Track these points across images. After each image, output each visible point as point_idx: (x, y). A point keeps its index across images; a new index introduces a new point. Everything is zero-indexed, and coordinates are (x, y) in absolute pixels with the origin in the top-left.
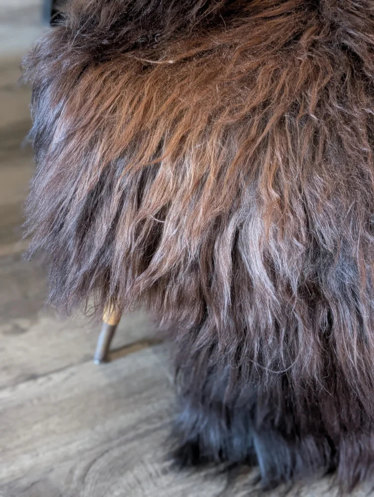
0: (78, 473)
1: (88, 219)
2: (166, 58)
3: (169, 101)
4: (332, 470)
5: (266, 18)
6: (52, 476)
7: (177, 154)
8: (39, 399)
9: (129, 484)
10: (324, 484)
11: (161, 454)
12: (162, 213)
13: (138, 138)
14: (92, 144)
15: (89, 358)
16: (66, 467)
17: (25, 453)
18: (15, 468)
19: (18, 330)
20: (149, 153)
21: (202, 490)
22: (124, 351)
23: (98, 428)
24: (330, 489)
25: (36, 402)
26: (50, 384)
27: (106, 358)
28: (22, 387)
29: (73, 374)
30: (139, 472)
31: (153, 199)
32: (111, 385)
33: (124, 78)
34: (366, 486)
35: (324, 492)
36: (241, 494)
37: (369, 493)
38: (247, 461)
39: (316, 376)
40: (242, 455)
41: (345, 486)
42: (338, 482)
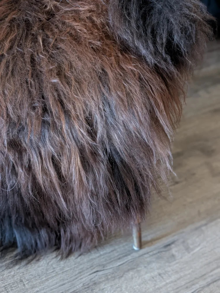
34: (76, 254)
35: (53, 258)
36: (8, 262)
37: (77, 258)
38: (13, 245)
39: (30, 192)
40: (10, 242)
41: (64, 255)
42: (61, 253)
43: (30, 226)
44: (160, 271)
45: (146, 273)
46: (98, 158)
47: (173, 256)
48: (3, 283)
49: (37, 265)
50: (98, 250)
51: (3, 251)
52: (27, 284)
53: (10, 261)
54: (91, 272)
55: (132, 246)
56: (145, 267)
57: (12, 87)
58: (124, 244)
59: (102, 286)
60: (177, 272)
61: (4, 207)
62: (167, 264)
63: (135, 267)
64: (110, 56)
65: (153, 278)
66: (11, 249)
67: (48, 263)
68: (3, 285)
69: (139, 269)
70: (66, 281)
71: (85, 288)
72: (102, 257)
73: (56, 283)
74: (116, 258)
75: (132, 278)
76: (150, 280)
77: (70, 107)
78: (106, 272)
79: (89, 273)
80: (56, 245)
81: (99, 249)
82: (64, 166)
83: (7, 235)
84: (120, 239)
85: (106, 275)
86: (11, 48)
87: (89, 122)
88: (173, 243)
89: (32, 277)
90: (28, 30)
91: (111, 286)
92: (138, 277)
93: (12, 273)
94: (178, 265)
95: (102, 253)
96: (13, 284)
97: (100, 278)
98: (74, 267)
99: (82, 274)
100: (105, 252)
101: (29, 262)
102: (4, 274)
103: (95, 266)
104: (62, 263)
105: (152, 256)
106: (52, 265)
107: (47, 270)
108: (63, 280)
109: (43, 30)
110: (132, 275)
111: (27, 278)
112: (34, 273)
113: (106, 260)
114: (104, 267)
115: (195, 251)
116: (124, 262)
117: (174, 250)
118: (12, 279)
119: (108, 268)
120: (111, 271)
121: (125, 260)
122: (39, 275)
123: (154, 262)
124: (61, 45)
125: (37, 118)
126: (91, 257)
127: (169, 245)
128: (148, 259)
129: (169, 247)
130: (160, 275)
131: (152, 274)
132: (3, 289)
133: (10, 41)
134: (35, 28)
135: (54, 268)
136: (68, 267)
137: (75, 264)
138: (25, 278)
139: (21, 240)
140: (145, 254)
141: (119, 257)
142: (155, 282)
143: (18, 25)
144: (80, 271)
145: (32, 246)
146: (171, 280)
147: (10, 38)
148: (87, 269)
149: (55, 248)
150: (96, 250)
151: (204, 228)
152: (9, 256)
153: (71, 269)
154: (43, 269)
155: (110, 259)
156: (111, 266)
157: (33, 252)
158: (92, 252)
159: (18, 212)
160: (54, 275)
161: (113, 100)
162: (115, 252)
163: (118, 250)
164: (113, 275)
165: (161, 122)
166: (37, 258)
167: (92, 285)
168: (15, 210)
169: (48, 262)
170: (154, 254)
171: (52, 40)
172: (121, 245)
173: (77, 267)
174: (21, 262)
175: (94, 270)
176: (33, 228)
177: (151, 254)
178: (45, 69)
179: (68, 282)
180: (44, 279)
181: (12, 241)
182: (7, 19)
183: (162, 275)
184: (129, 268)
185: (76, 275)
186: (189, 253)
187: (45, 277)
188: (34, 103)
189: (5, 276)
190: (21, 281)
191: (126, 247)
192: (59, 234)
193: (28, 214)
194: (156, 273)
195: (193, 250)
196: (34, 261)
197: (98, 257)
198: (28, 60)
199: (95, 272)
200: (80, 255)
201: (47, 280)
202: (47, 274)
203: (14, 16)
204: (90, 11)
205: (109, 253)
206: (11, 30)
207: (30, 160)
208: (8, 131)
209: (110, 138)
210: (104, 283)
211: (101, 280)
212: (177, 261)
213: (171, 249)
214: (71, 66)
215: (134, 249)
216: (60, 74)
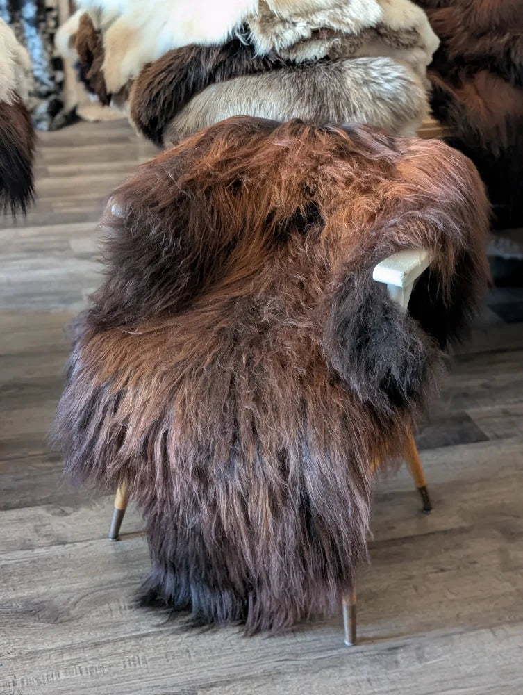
0: (73, 600)
1: (85, 424)
2: (138, 331)
3: (135, 356)
4: (243, 623)
5: (203, 312)
6: (56, 600)
7: (137, 385)
8: (63, 556)
9: (104, 611)
10: (237, 629)
11: (132, 598)
12: (127, 420)
13: (117, 374)
14: (91, 377)
15: (106, 536)
16: (66, 596)
17: (43, 585)
18: (34, 592)
19: (64, 513)
20: (121, 385)
21: (151, 620)
22: (130, 535)
23: (97, 578)
24: (239, 632)
25: (60, 557)
26: (74, 548)
27: (117, 537)
28: (54, 548)
29: (91, 545)
30: (114, 605)
31: (122, 412)
32: (115, 554)
33: (113, 340)
34: (266, 634)
35: (233, 634)
36: (176, 627)
37: (264, 639)
38: (187, 607)
39: (213, 535)
40: (184, 602)
41: (249, 633)
42: (246, 629)
43: (211, 584)
44: (371, 676)
45: (351, 674)
46: (288, 502)
47: (397, 662)
48: (164, 649)
49: (211, 637)
50: (295, 636)
51: (173, 614)
52: (194, 656)
53: (180, 626)
54: (278, 659)
55: (344, 639)
56: (352, 668)
57: (206, 408)
58: (334, 635)
59: (288, 677)
60: (393, 682)
61: (182, 553)
62: (384, 670)
63: (339, 665)
64: (317, 385)
65: (358, 682)
66: (183, 613)
67: (226, 638)
68: (164, 651)
69: (342, 668)
70: (243, 663)
71: (265, 675)
72: (298, 644)
73: (230, 663)
74: (317, 650)
75: (330, 677)
76: (352, 684)
77: (262, 437)
78: (297, 663)
79: (275, 660)
80: (241, 618)
81: (298, 634)
82: (251, 506)
83: (182, 591)
84: (331, 628)
85: (297, 667)
86: (213, 363)
87: (282, 457)
88: (402, 647)
89: (202, 649)
90: (234, 345)
91: (299, 680)
92: (338, 678)
93: (179, 640)
94: (398, 674)
95: (299, 640)
96: (177, 652)
97: (288, 669)
98: (258, 649)
99: (266, 658)
100: (304, 639)
101: (203, 632)
102: (168, 640)
103: (285, 653)
104: (244, 641)
105: (367, 656)
106: (230, 641)
107: (222, 645)
108: (239, 661)
109: (251, 346)
110: (331, 674)
111: (195, 649)
112: (205, 645)
113: (302, 649)
114: (297, 657)
115: (429, 663)
116: (325, 656)
117: (400, 656)
118: (177, 648)
119: (302, 658)
120: (305, 663)
121: (329, 653)
122: (210, 649)
123: (366, 664)
124: (265, 367)
125: (226, 446)
126: (283, 642)
127: (396, 648)
128: (360, 660)
129: (395, 651)
130: (369, 680)
131: (358, 678)
132: (163, 655)
133: (214, 355)
134: (243, 344)
135: (231, 645)
136: (251, 648)
137: (260, 646)
138: (192, 649)
139: (197, 602)
140: (358, 652)
141: (322, 649)
142: (358, 688)
143: (226, 337)
144: (264, 655)
145: (210, 612)
146: (381, 689)
147: (214, 351)
148: (274, 654)
149: (240, 622)
150: (292, 635)
151: (456, 637)
152: (180, 620)
153: (253, 651)
154: (218, 643)
155: (309, 649)
156: (307, 658)
157: (209, 620)
158: (287, 636)
159: (197, 561)
160: (230, 652)
161: (311, 437)
162: (317, 642)
163: (323, 641)
164: (306, 669)
165: (361, 469)
166: (214, 630)
167: (275, 674)
168: (194, 558)
169: (226, 636)
170: (371, 655)
171: (257, 361)
172: (329, 636)
173: (261, 650)
174: (192, 630)
175: (283, 658)
176: (214, 587)
177: (366, 654)
178: (243, 393)
179: (245, 664)
180: (217, 654)
181: (187, 601)
182: (216, 328)
183: (372, 682)
184: (331, 664)
185: (258, 658)
186: (420, 662)
187: (218, 653)
188: (226, 428)
189: (169, 642)
190: (188, 651)
191: (335, 639)
192: (246, 602)
193: (209, 567)
194: (364, 677)
195: (427, 660)
196: (209, 632)
197: (294, 644)
198: (228, 379)
199: (283, 660)
200: (270, 637)
201: (219, 657)
202: (221, 649)
203: (224, 325)
204: (308, 329)
205: (310, 642)
206: (217, 342)
207: (215, 495)
208: (196, 456)
209: (303, 480)
210: (291, 674)
211: (288, 671)
212: (400, 669)
213: (396, 653)
214: (271, 393)
215: (345, 644)
216: (257, 398)
